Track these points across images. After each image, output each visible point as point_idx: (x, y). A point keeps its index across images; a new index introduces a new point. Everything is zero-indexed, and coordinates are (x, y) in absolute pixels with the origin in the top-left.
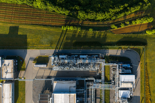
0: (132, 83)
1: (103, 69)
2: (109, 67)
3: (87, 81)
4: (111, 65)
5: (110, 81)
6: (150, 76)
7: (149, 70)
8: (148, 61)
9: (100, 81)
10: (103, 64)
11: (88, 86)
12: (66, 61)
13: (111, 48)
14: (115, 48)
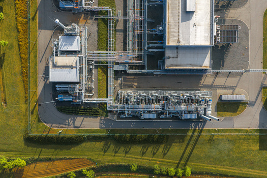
0: (55, 66)
1: (111, 90)
2: (99, 96)
3: (143, 67)
4: (95, 100)
5: (96, 67)
6: (19, 78)
7: (20, 89)
8: (23, 107)
9: (117, 68)
10: (110, 101)
11: (139, 57)
12: (183, 107)
13: (95, 131)
14: (87, 131)
